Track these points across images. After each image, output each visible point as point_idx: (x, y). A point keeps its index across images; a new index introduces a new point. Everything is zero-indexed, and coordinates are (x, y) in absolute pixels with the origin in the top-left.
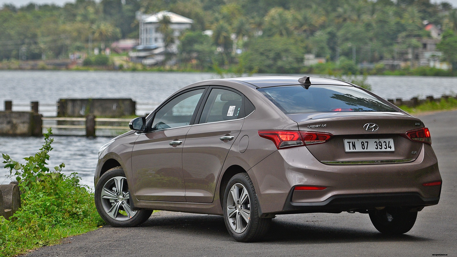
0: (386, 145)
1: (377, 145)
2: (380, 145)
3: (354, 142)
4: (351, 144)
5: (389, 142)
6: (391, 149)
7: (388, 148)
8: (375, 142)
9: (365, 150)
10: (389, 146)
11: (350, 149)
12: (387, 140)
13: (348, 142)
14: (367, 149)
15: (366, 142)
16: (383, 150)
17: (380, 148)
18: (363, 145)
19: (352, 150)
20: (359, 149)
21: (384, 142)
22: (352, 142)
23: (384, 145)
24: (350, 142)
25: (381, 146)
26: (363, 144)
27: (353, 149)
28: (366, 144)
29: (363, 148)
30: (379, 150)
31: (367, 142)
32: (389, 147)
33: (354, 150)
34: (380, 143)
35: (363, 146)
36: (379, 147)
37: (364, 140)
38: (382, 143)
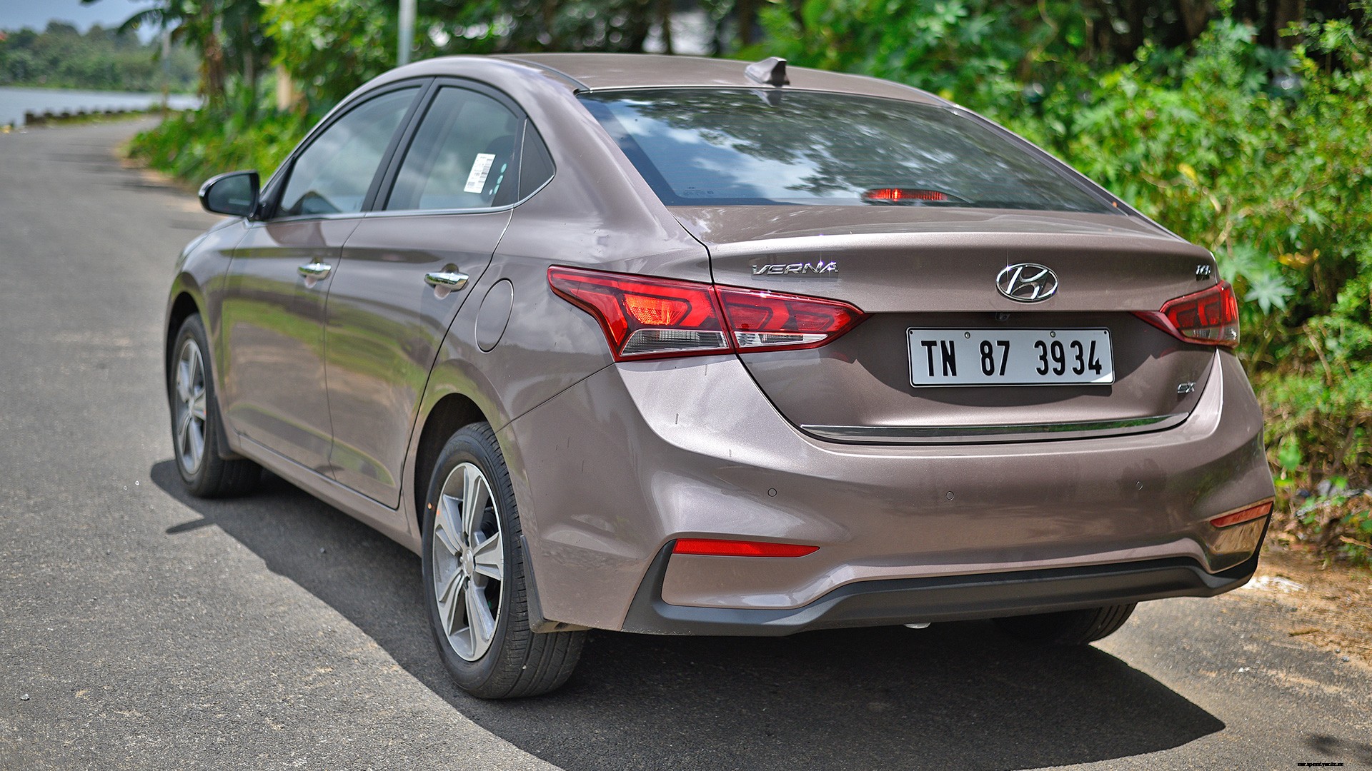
0: (1079, 357)
1: (1043, 358)
2: (1058, 355)
3: (952, 343)
4: (937, 352)
5: (1093, 343)
6: (1098, 373)
7: (1090, 369)
8: (1037, 346)
9: (996, 378)
10: (1094, 363)
11: (932, 374)
12: (1086, 337)
13: (924, 343)
14: (1002, 373)
15: (1000, 343)
16: (1069, 377)
17: (1055, 370)
18: (987, 356)
19: (939, 379)
20: (969, 372)
21: (1073, 345)
22: (943, 343)
23: (1071, 354)
24: (934, 343)
25: (1062, 360)
26: (987, 349)
27: (946, 373)
28: (998, 353)
29: (988, 368)
30: (1051, 378)
31: (1006, 344)
32: (1091, 367)
33: (950, 380)
34: (1057, 348)
35: (988, 361)
36: (1053, 364)
37: (993, 336)
38: (1067, 348)
